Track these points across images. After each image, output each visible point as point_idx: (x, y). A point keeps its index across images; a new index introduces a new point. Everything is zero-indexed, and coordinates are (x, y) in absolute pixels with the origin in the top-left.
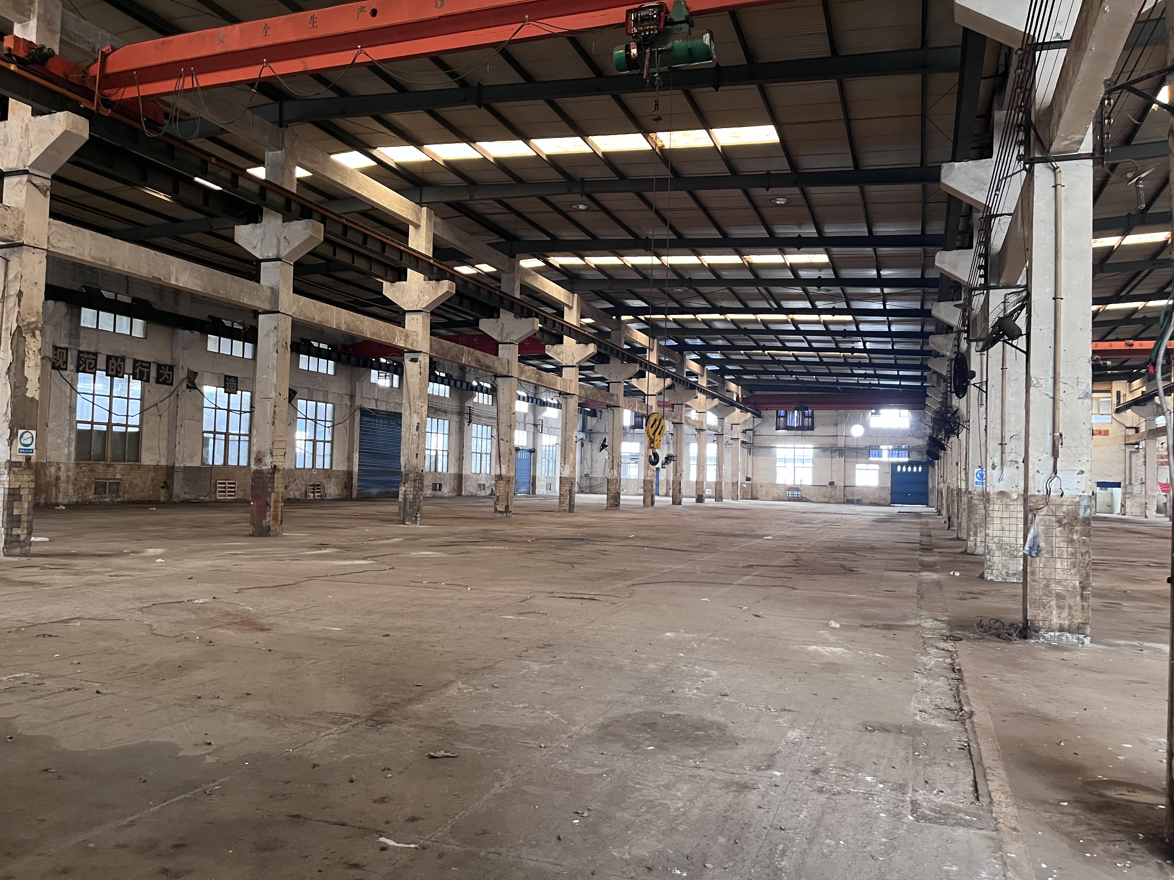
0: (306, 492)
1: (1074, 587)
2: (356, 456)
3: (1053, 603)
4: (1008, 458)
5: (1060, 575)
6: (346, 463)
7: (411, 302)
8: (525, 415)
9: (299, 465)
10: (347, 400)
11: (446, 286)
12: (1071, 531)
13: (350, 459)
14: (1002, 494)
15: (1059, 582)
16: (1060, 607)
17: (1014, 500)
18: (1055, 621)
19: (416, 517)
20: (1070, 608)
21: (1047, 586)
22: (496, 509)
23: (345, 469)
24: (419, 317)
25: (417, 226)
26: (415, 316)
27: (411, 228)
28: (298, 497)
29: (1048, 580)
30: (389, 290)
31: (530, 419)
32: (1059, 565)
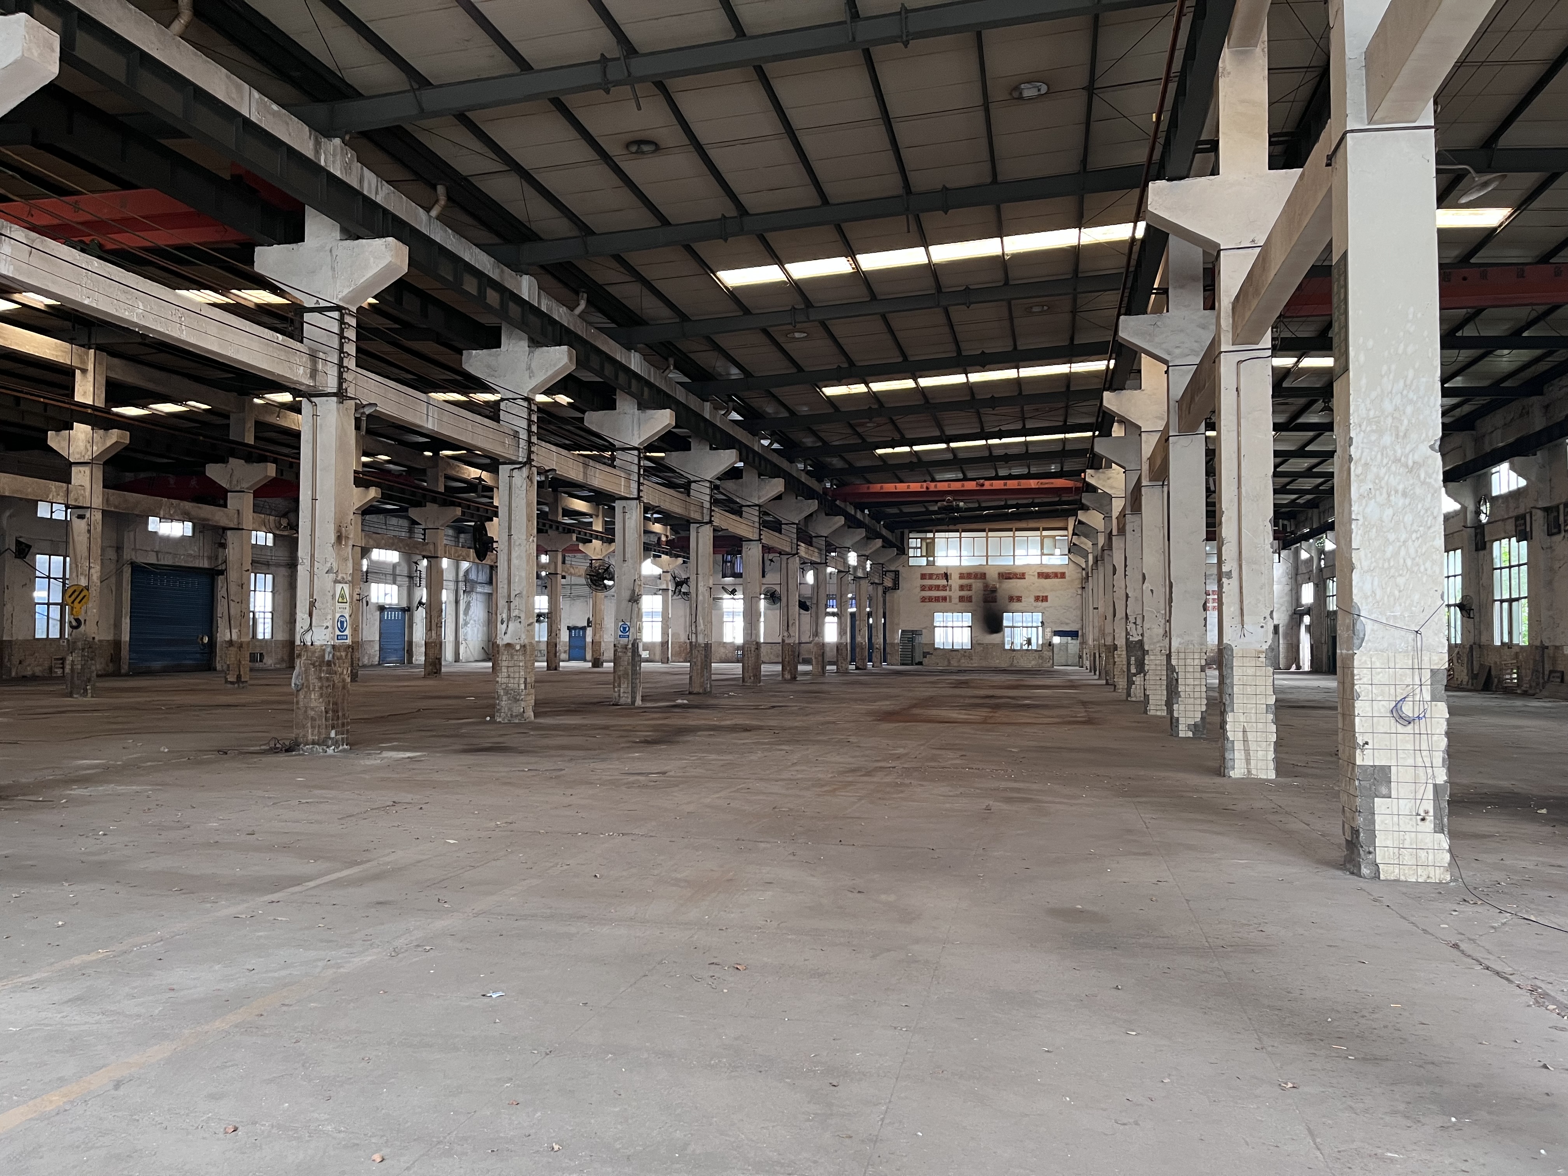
0: (51, 668)
1: (322, 712)
2: (126, 623)
3: (309, 725)
4: (515, 613)
5: (313, 704)
6: (112, 631)
7: (78, 453)
8: (395, 566)
9: (40, 634)
10: (111, 554)
11: (115, 436)
12: (320, 671)
13: (117, 626)
14: (508, 645)
15: (312, 709)
16: (313, 727)
17: (517, 651)
18: (310, 737)
19: (86, 690)
20: (319, 727)
21: (306, 712)
22: (226, 679)
23: (110, 637)
24: (87, 470)
25: (84, 371)
26: (82, 469)
27: (78, 372)
28: (38, 673)
29: (306, 708)
30: (54, 440)
31: (403, 570)
32: (313, 696)
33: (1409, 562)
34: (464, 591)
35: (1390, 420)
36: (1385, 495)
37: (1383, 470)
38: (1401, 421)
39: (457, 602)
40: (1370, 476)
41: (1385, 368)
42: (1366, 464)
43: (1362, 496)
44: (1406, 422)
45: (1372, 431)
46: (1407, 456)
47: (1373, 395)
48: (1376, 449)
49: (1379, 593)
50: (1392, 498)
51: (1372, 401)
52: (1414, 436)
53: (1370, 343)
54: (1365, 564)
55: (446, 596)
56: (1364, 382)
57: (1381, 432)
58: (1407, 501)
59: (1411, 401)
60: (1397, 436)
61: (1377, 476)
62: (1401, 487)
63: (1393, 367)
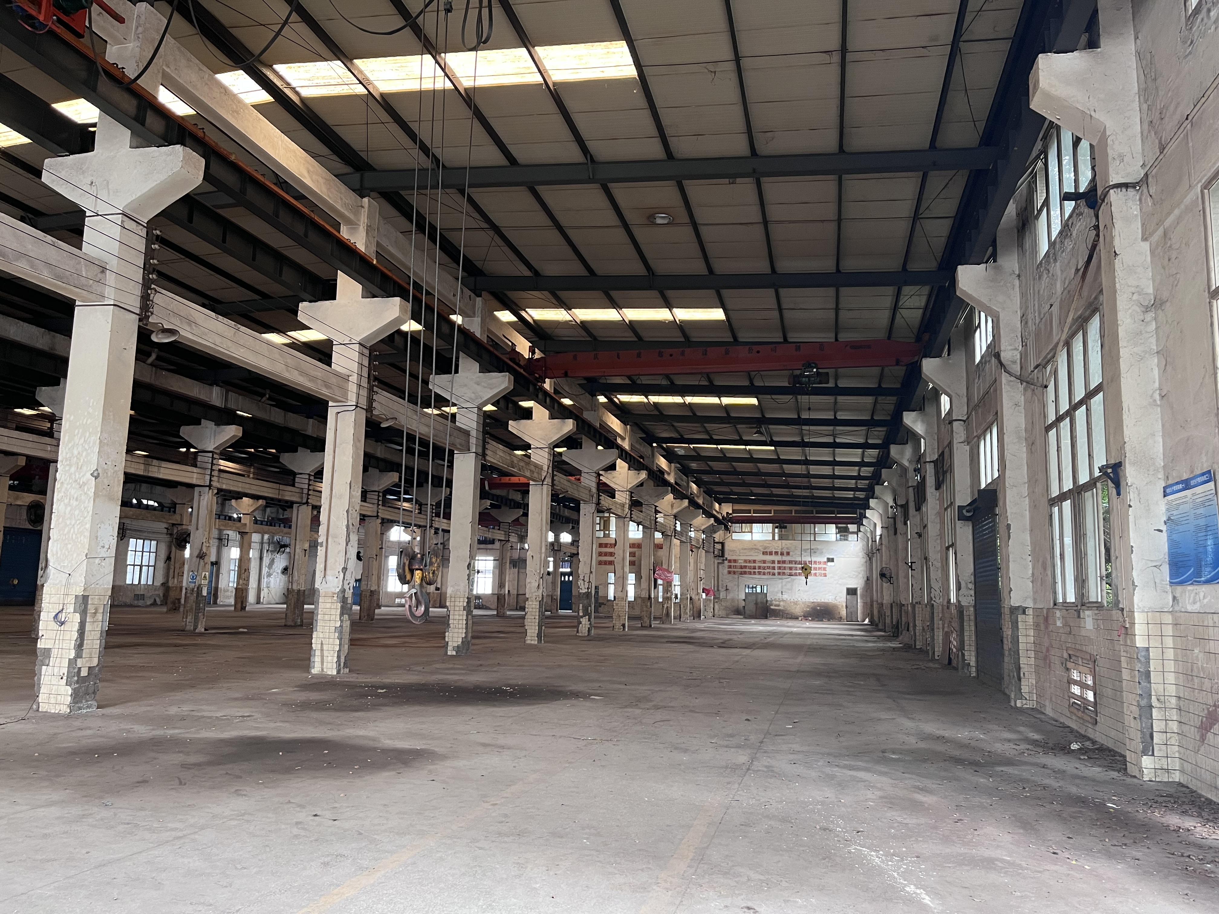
33: (74, 536)
34: (267, 551)
35: (75, 459)
36: (68, 500)
37: (69, 486)
38: (80, 460)
39: (261, 558)
40: (63, 490)
41: (77, 431)
42: (62, 483)
43: (58, 500)
44: (82, 461)
45: (67, 465)
46: (80, 479)
47: (70, 445)
48: (67, 475)
49: (59, 553)
50: (71, 501)
51: (69, 449)
52: (85, 468)
53: (72, 417)
54: (55, 537)
55: (253, 554)
56: (67, 438)
57: (70, 465)
58: (77, 503)
59: (86, 449)
60: (78, 468)
61: (66, 489)
62: (75, 496)
63: (81, 431)
